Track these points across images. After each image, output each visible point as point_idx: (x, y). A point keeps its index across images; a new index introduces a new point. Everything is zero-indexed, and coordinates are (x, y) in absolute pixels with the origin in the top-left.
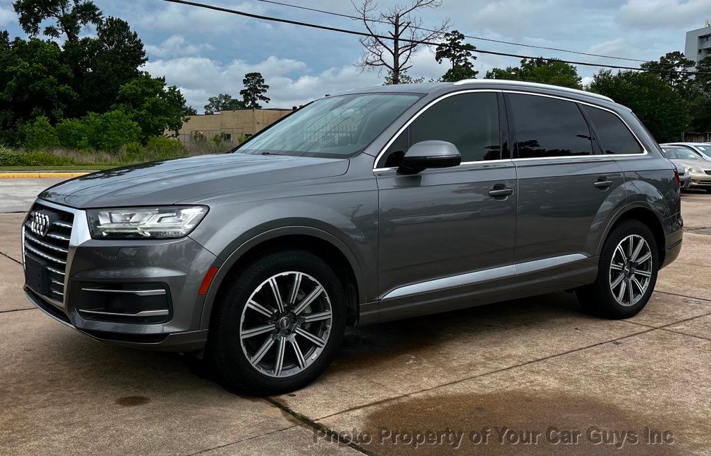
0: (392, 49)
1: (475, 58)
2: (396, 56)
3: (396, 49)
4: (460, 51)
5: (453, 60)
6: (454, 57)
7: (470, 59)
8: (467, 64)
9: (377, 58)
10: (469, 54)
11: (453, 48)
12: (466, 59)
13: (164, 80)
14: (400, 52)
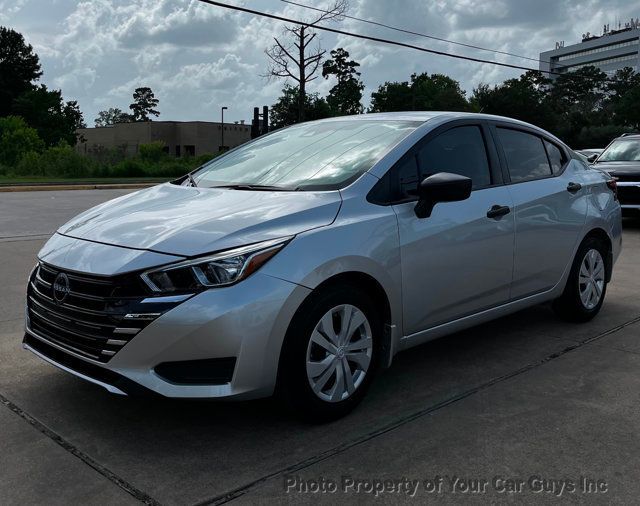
0: (298, 59)
1: (359, 74)
2: (302, 67)
3: (302, 60)
4: (346, 67)
5: (338, 76)
6: (340, 73)
7: (354, 76)
8: (352, 79)
9: (283, 68)
10: (353, 71)
11: (339, 64)
12: (351, 76)
13: (59, 93)
14: (305, 63)
